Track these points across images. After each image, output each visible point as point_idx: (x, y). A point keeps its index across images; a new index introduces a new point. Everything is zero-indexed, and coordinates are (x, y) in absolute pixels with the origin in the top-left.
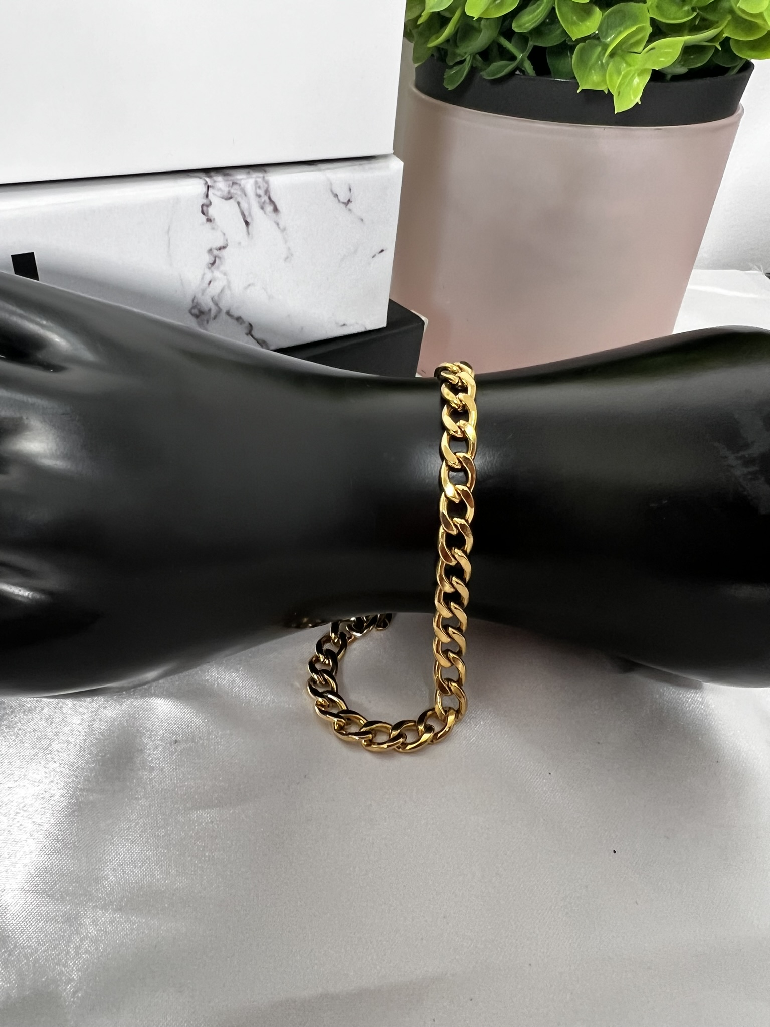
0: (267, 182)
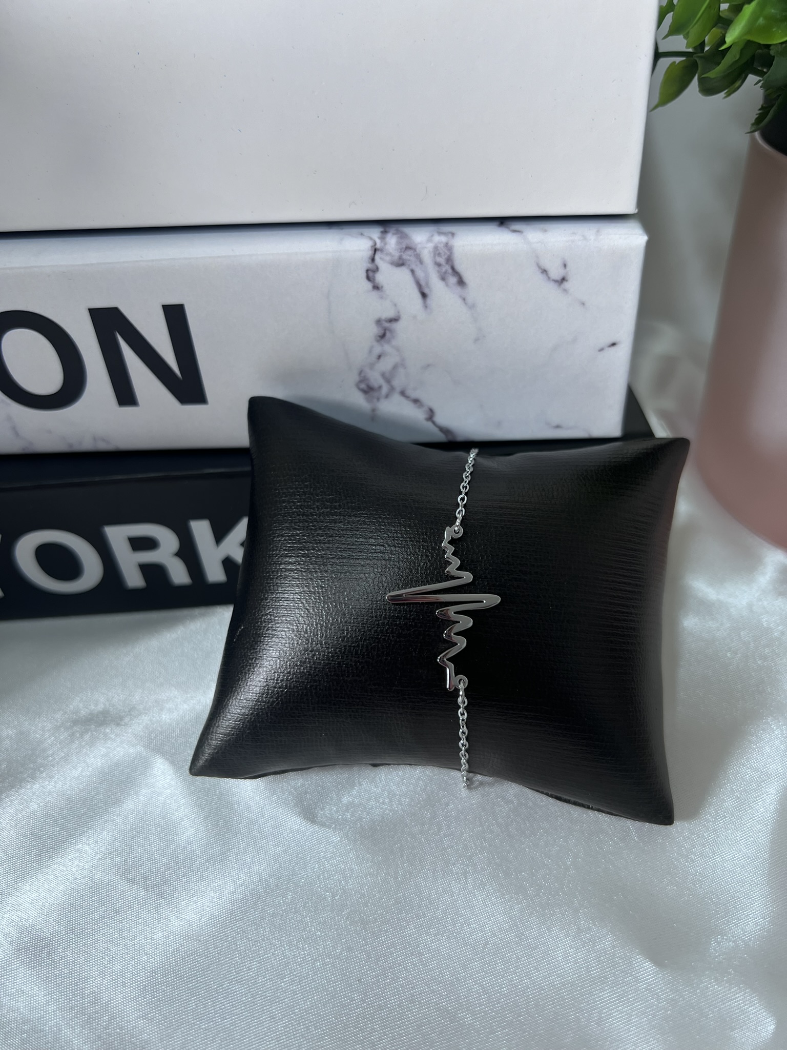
0: (450, 249)
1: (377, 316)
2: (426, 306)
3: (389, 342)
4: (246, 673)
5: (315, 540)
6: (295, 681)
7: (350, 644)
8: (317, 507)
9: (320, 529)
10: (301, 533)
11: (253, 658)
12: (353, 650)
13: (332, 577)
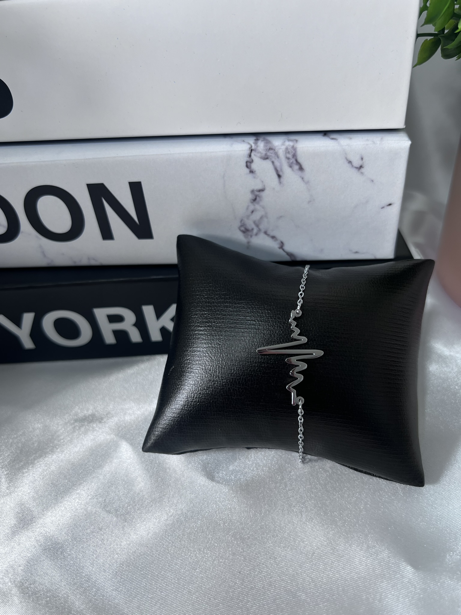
0: (295, 149)
1: (251, 188)
2: (280, 183)
3: (258, 203)
4: (175, 393)
5: (215, 317)
6: (204, 398)
7: (235, 378)
8: (217, 298)
9: (218, 311)
10: (207, 313)
11: (179, 385)
12: (237, 381)
13: (225, 339)
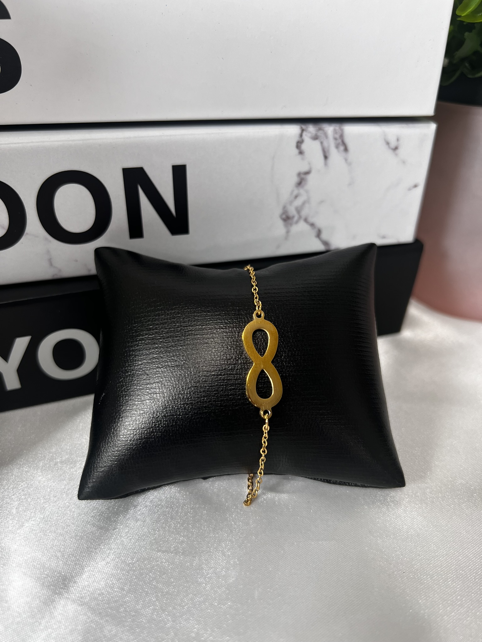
0: (342, 130)
1: (299, 171)
2: (326, 164)
3: (303, 187)
